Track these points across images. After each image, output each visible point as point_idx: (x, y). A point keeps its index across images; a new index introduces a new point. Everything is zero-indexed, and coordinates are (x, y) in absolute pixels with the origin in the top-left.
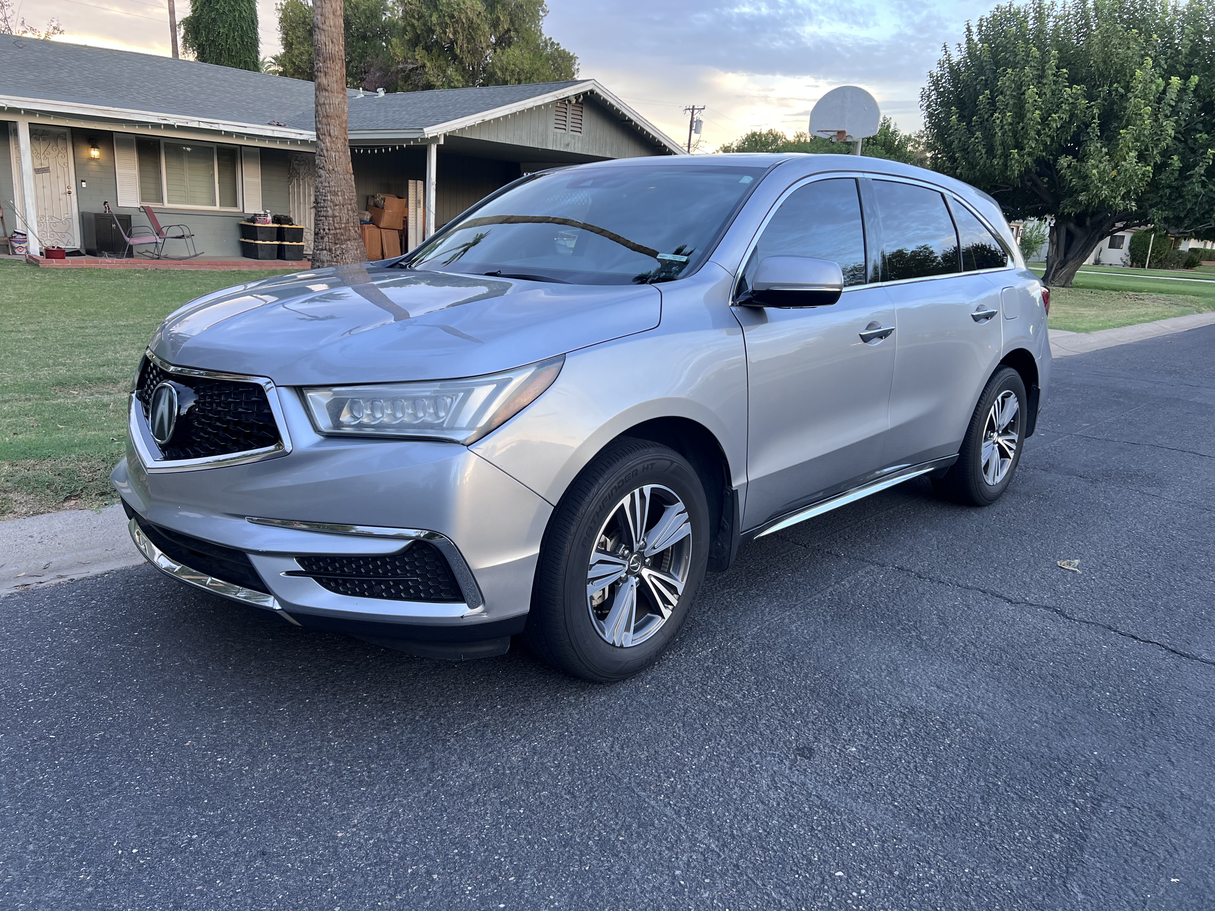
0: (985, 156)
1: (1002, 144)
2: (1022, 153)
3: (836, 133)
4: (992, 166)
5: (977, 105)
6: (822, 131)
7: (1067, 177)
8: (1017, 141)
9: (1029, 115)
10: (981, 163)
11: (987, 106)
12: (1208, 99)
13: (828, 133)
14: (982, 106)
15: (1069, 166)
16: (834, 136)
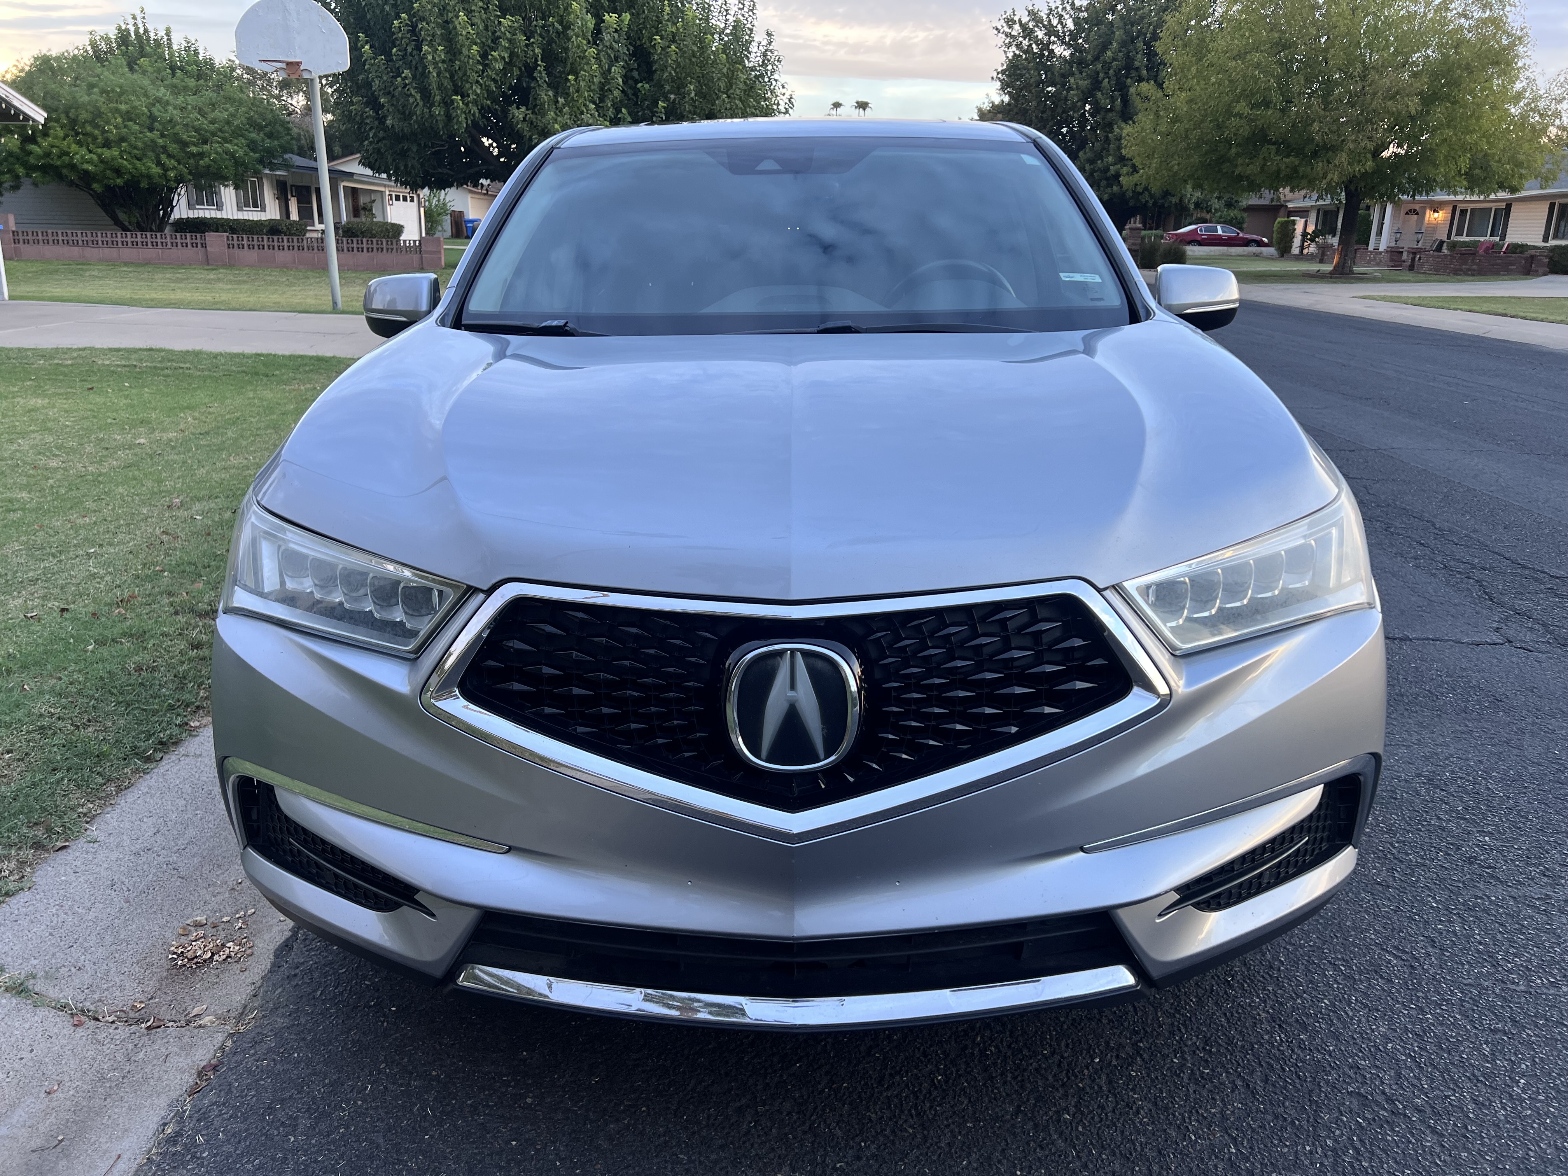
0: (421, 104)
1: (440, 87)
2: (466, 100)
3: (284, 65)
4: (431, 116)
5: (394, 34)
6: (264, 61)
7: (525, 133)
8: (455, 85)
9: (465, 51)
10: (418, 113)
11: (409, 36)
12: (638, 43)
13: (274, 64)
14: (400, 35)
15: (524, 119)
16: (281, 68)
